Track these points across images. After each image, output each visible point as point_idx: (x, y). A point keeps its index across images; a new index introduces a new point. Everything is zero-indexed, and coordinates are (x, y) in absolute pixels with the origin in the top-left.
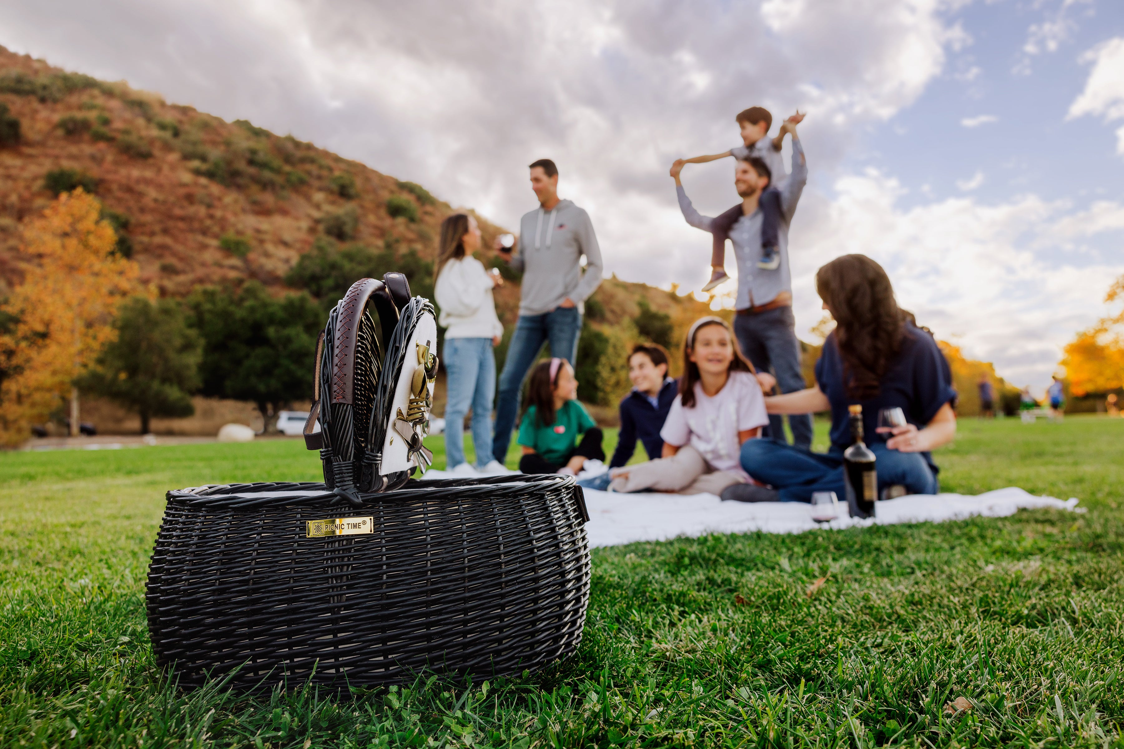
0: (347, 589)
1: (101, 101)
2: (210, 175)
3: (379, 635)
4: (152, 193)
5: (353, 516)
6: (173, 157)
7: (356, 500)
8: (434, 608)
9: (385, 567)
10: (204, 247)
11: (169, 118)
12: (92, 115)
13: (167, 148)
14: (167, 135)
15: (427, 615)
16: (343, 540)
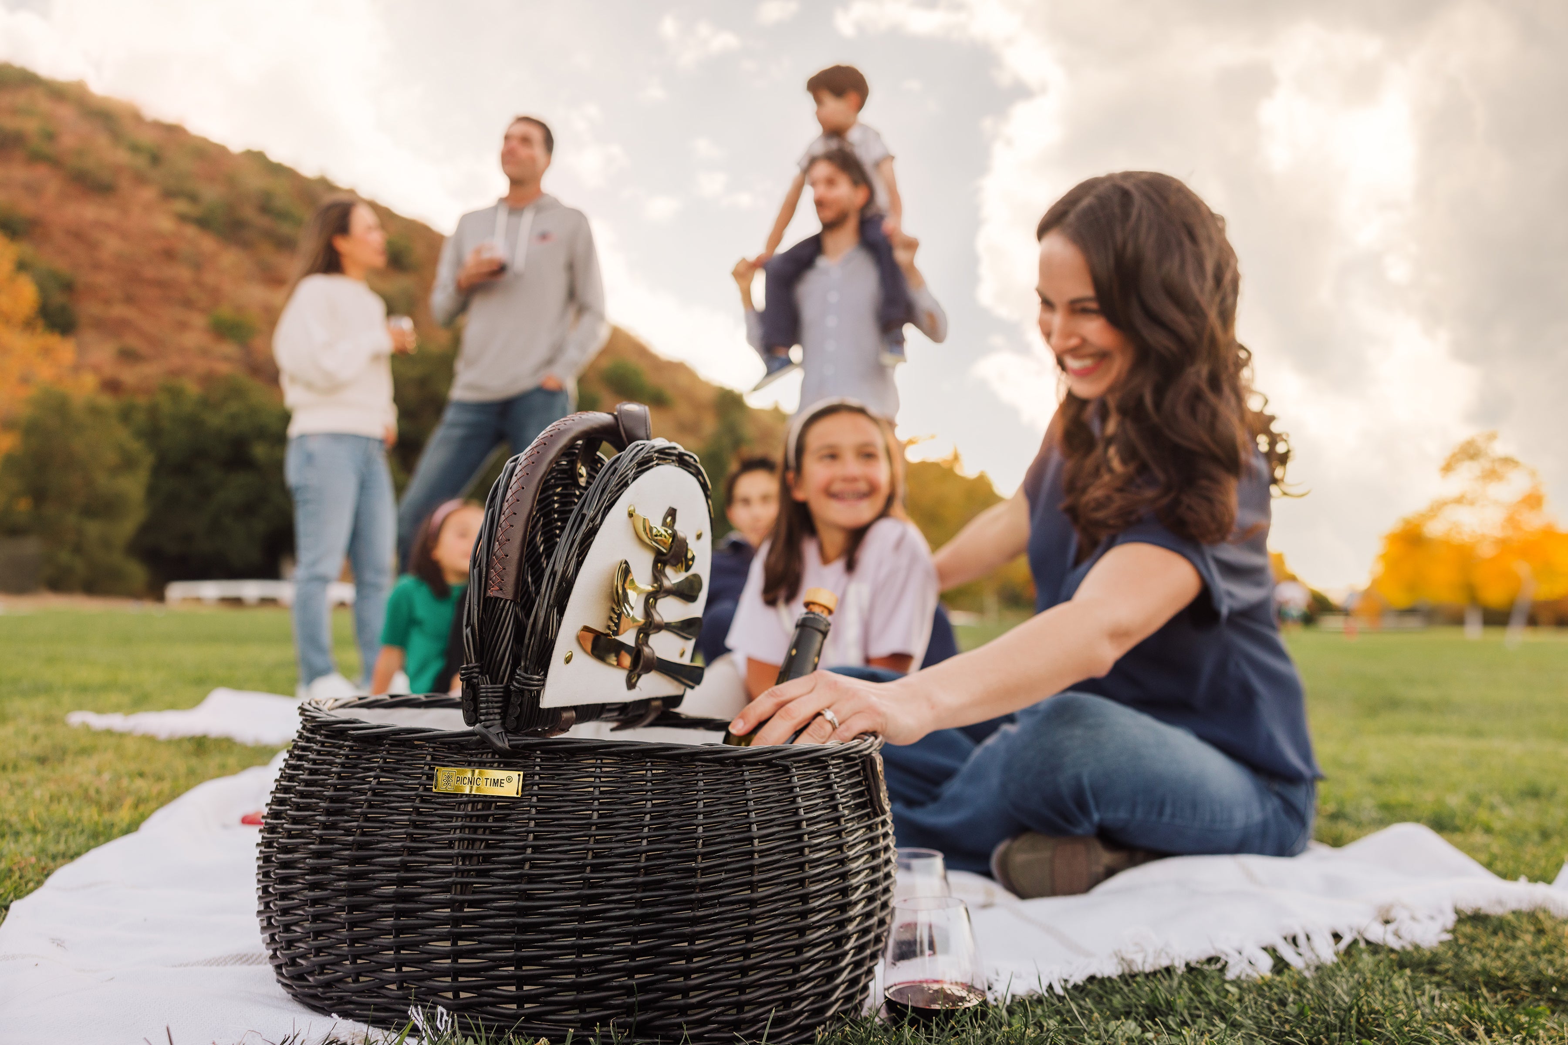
0: (477, 876)
1: (44, 104)
2: (203, 223)
3: (510, 953)
4: (112, 245)
5: (498, 768)
6: (148, 194)
7: (499, 744)
8: (590, 924)
9: (529, 850)
10: (183, 326)
11: (146, 138)
12: (30, 126)
13: (140, 179)
14: (141, 162)
15: (580, 933)
16: (478, 802)
